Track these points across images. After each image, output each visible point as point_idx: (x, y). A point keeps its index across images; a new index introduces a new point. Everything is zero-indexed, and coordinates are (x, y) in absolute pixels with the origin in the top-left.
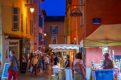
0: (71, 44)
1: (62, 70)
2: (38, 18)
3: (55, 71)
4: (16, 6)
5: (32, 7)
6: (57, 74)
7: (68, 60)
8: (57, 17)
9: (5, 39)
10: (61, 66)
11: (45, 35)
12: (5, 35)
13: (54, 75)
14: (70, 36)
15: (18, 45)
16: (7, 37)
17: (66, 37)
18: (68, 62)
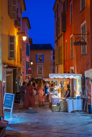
0: (65, 73)
1: (64, 100)
2: (25, 46)
3: (55, 101)
4: (11, 34)
5: (24, 35)
6: (58, 104)
7: (69, 90)
8: (43, 45)
9: (4, 68)
10: (61, 96)
11: (32, 63)
12: (4, 64)
13: (55, 105)
14: (63, 65)
15: (12, 74)
16: (6, 66)
18: (68, 91)
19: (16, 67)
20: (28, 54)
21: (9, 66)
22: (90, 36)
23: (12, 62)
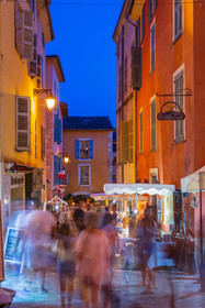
0: (138, 182)
2: (52, 121)
5: (51, 96)
8: (91, 118)
9: (6, 170)
11: (66, 160)
12: (6, 161)
14: (133, 164)
15: (23, 185)
16: (10, 166)
17: (120, 167)
19: (32, 169)
20: (57, 139)
21: (17, 167)
22: (192, 98)
23: (23, 157)
